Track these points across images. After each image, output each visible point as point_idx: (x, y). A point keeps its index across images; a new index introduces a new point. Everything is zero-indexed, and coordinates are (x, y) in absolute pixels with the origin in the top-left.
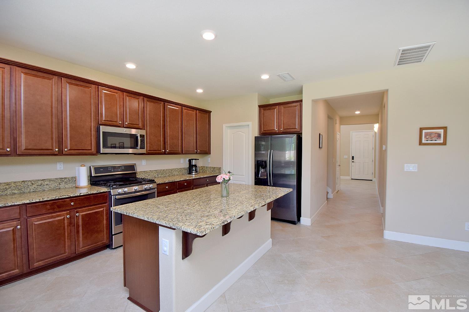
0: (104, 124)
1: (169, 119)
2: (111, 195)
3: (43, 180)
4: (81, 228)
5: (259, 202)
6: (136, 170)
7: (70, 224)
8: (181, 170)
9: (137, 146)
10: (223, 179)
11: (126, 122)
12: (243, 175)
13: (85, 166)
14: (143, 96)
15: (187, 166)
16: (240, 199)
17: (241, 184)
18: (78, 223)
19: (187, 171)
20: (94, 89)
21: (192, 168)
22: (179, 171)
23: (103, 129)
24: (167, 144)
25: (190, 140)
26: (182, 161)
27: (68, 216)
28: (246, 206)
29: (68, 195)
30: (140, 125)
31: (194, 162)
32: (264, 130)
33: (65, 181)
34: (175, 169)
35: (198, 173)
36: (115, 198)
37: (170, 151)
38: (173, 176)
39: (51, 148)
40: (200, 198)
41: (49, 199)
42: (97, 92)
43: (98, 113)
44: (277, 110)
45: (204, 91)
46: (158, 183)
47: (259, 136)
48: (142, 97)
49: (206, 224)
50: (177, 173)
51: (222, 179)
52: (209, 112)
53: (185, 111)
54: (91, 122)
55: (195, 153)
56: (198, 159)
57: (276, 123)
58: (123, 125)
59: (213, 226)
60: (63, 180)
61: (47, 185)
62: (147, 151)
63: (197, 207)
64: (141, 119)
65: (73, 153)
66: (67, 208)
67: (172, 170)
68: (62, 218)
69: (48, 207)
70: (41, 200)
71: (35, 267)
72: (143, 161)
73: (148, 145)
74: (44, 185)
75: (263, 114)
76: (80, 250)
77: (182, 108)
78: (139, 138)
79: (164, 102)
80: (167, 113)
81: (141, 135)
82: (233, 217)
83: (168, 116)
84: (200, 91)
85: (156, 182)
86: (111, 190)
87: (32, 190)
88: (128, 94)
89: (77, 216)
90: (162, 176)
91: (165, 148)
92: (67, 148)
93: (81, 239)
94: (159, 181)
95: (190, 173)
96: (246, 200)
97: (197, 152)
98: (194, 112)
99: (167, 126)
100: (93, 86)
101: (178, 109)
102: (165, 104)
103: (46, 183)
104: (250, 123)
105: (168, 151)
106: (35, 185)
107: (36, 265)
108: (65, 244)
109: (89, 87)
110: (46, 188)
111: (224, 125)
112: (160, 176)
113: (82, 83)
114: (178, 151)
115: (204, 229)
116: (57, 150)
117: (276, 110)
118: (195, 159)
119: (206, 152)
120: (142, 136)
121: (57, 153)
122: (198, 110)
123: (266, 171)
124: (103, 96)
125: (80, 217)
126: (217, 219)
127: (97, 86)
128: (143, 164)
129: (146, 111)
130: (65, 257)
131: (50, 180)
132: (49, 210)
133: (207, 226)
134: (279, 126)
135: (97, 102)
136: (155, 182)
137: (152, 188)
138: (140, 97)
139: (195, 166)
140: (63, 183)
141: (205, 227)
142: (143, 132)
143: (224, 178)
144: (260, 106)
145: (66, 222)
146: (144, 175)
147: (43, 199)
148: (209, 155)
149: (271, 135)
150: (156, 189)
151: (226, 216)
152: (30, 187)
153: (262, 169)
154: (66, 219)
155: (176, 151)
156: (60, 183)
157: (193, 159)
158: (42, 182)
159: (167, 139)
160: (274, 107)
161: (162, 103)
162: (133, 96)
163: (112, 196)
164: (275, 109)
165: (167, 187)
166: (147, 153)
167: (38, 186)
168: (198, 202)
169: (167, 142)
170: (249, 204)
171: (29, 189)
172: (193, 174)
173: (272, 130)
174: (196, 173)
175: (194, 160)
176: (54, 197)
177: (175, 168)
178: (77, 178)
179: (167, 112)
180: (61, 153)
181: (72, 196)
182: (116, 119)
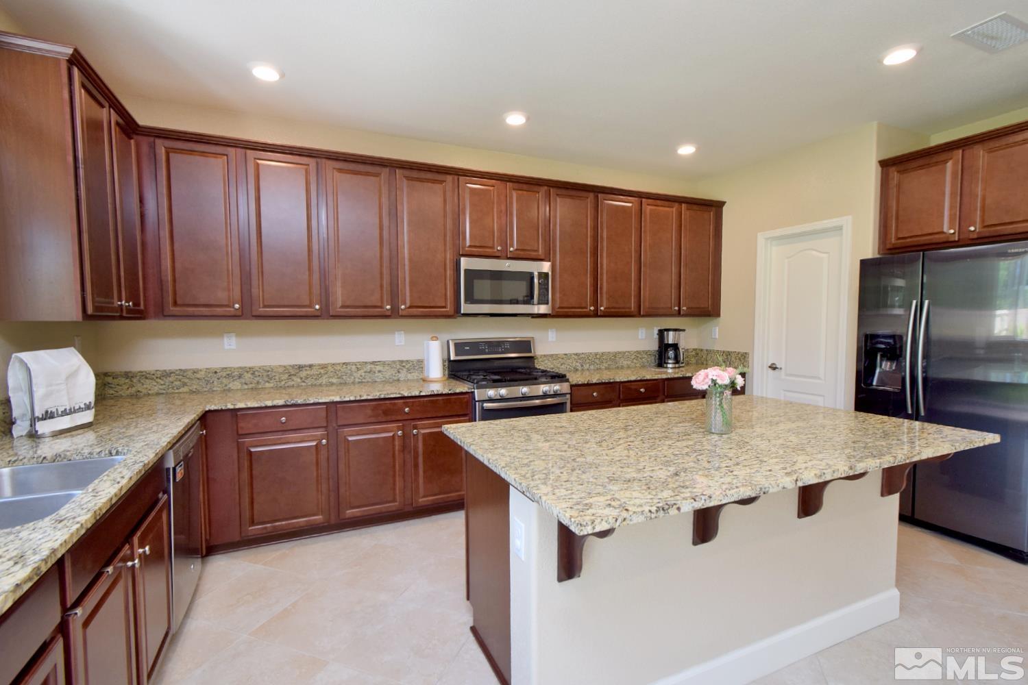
0: (469, 253)
1: (607, 232)
2: (475, 399)
3: (373, 363)
4: (421, 459)
5: (827, 464)
6: (535, 352)
7: (404, 448)
8: (640, 356)
9: (532, 297)
10: (710, 383)
11: (512, 245)
12: (819, 378)
13: (437, 339)
14: (548, 186)
15: (654, 346)
16: (762, 446)
17: (791, 403)
18: (416, 448)
19: (653, 360)
20: (451, 184)
21: (666, 351)
22: (633, 357)
23: (465, 263)
24: (601, 293)
25: (662, 283)
26: (642, 333)
27: (400, 433)
28: (770, 470)
29: (399, 394)
30: (540, 251)
31: (671, 338)
32: (901, 235)
33: (407, 367)
34: (625, 353)
35: (683, 365)
36: (483, 407)
37: (608, 308)
38: (618, 368)
39: (379, 304)
40: (644, 427)
41: (369, 398)
42: (456, 190)
43: (458, 233)
44: (955, 164)
45: (698, 150)
46: (574, 383)
47: (878, 256)
48: (546, 188)
49: (609, 502)
50: (629, 363)
51: (707, 380)
52: (717, 206)
53: (648, 209)
54: (445, 251)
55: (675, 312)
56: (684, 330)
57: (952, 207)
58: (504, 255)
59: (625, 514)
60: (404, 364)
61: (379, 371)
62: (553, 308)
63: (620, 452)
64: (542, 235)
65: (415, 313)
66: (399, 418)
67: (615, 354)
68: (391, 434)
69: (369, 412)
70: (358, 398)
71: (347, 516)
72: (550, 333)
73: (558, 295)
74: (375, 372)
75: (899, 186)
76: (420, 500)
77: (641, 201)
78: (536, 281)
79: (596, 194)
80: (604, 218)
81: (540, 274)
82: (703, 498)
83: (605, 225)
84: (686, 150)
85: (568, 379)
86: (476, 391)
87: (357, 380)
88: (516, 185)
89: (414, 435)
90: (592, 367)
91: (595, 302)
92: (405, 304)
93: (421, 480)
94: (576, 378)
95: (661, 363)
96: (781, 452)
97: (679, 310)
98: (674, 209)
99: (602, 250)
100: (449, 178)
101: (630, 205)
102: (598, 196)
103: (379, 368)
104: (846, 221)
105: (602, 308)
106: (362, 371)
107: (350, 512)
108: (394, 484)
109: (441, 182)
110: (379, 377)
111: (758, 234)
112: (586, 366)
113: (429, 176)
114: (627, 310)
115: (593, 518)
116: (388, 307)
117: (949, 164)
118: (675, 330)
119: (708, 309)
120: (543, 276)
121: (389, 313)
122: (684, 203)
123: (901, 368)
124: (467, 196)
125: (420, 438)
126: (649, 493)
127: (456, 177)
128: (550, 339)
129: (555, 217)
130: (394, 509)
131: (384, 363)
132: (370, 417)
133: (608, 511)
134: (962, 218)
135: (457, 209)
136: (567, 381)
137: (559, 392)
138: (542, 188)
139: (675, 347)
140: (405, 370)
141: (600, 511)
142: (546, 267)
143: (713, 380)
144: (885, 164)
145: (397, 443)
146: (552, 363)
147: (360, 396)
148: (718, 319)
149: (924, 251)
150: (568, 396)
151: (683, 490)
152: (355, 374)
153: (884, 363)
154: (396, 437)
155: (624, 308)
156: (400, 370)
157: (668, 330)
158: (373, 366)
159: (602, 280)
160: (943, 156)
161: (591, 195)
162: (525, 186)
163: (477, 403)
164: (945, 162)
165: (595, 394)
166: (554, 314)
167: (367, 374)
168: (632, 439)
169: (601, 288)
170: (782, 466)
171: (353, 378)
172: (670, 366)
173: (930, 234)
174: (677, 365)
175: (671, 333)
176: (378, 394)
177: (624, 350)
178: (425, 362)
179: (601, 218)
180: (394, 314)
181: (406, 395)
182: (492, 243)
